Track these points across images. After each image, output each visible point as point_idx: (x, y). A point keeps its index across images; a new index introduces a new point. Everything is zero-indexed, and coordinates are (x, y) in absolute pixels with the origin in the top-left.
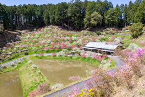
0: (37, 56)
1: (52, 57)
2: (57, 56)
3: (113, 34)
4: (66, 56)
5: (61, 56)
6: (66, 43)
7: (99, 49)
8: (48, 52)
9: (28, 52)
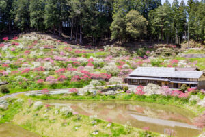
0: (34, 96)
1: (71, 97)
2: (81, 94)
3: (169, 55)
4: (100, 95)
5: (89, 93)
6: (87, 68)
7: (167, 80)
8: (54, 86)
9: (7, 86)
